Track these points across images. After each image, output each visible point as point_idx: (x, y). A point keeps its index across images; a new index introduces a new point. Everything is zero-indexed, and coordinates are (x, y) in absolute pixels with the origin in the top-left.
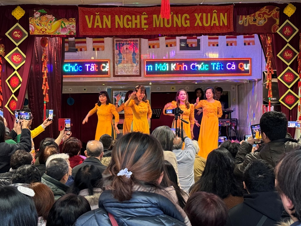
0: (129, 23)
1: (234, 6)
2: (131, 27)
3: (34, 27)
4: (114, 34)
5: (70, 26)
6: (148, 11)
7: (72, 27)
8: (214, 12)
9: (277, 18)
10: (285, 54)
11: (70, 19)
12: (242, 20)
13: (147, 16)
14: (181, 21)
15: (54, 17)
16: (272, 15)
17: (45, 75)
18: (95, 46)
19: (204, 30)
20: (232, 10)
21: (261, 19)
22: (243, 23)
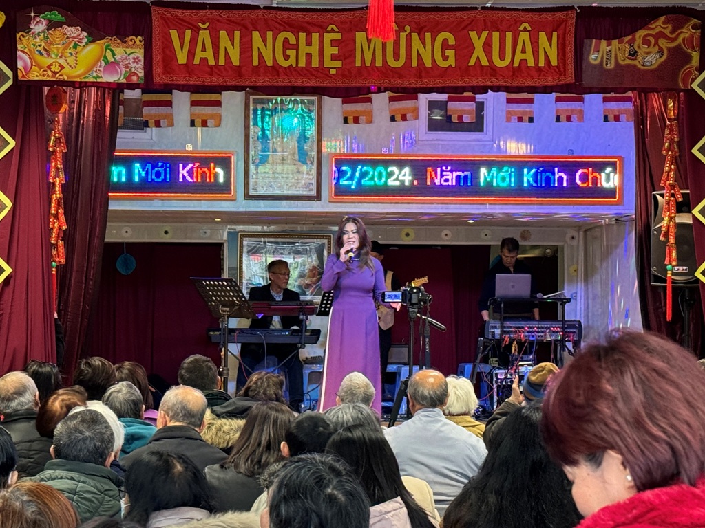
0: (289, 52)
1: (577, 13)
2: (294, 65)
3: (30, 58)
4: (247, 83)
5: (129, 57)
6: (341, 22)
7: (134, 62)
8: (521, 28)
11: (128, 39)
12: (598, 51)
13: (338, 36)
14: (432, 51)
15: (85, 34)
16: (680, 39)
17: (57, 189)
18: (195, 115)
19: (494, 76)
20: (572, 24)
21: (650, 49)
22: (602, 58)
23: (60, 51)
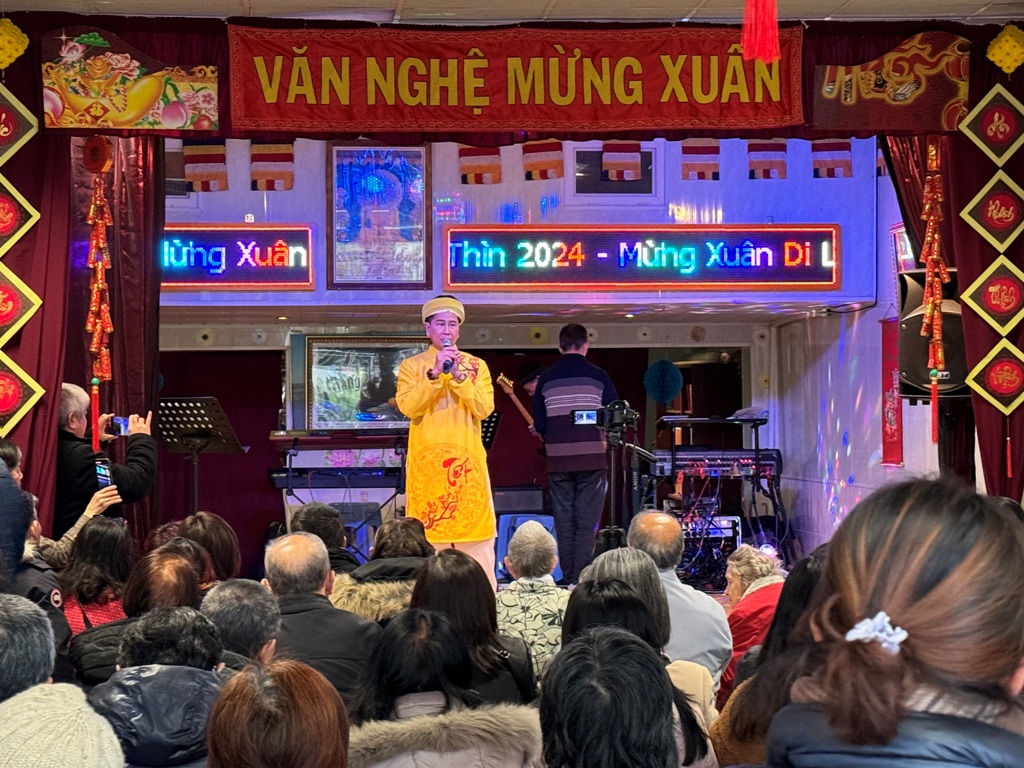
0: (417, 85)
1: (805, 30)
3: (61, 98)
5: (198, 94)
6: (488, 45)
7: (204, 101)
8: (731, 50)
9: (960, 76)
10: (990, 209)
11: (196, 69)
12: (834, 82)
13: (483, 63)
14: (611, 81)
15: (137, 64)
16: (943, 65)
17: (99, 276)
18: (258, 174)
19: (696, 116)
20: (798, 45)
21: (904, 78)
22: (839, 94)
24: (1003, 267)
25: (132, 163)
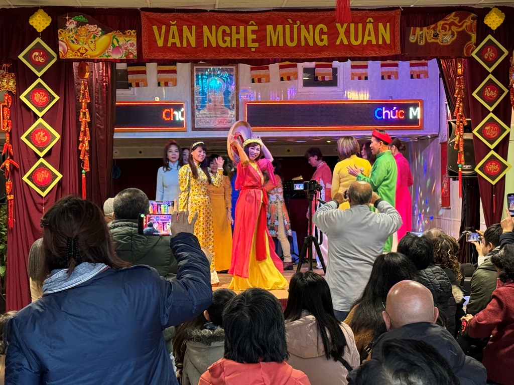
0: (226, 38)
1: (401, 11)
3: (66, 45)
4: (200, 58)
5: (128, 43)
6: (258, 19)
7: (130, 46)
8: (368, 21)
10: (486, 92)
11: (127, 32)
12: (415, 34)
13: (256, 28)
14: (313, 36)
15: (100, 29)
16: (464, 26)
18: (160, 79)
19: (352, 51)
20: (398, 18)
21: (446, 33)
22: (417, 40)
23: (85, 40)
24: (491, 118)
25: (100, 74)
